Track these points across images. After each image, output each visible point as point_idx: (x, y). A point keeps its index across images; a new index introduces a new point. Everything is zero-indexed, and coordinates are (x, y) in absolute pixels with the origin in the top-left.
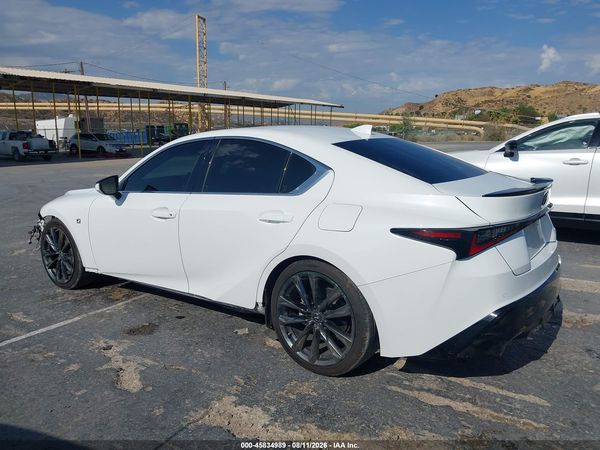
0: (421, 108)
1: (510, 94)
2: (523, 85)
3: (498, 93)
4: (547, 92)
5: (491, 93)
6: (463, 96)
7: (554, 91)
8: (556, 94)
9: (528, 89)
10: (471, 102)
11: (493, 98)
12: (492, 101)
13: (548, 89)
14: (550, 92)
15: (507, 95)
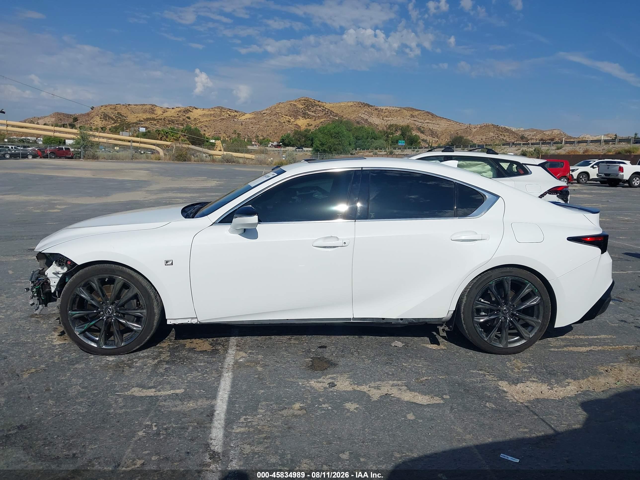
0: (76, 119)
1: (170, 114)
2: (182, 106)
3: (159, 112)
4: (204, 115)
5: (152, 110)
6: (123, 111)
7: (211, 115)
8: (212, 118)
9: (187, 111)
10: (132, 118)
11: (154, 116)
12: (154, 119)
13: (206, 112)
14: (207, 116)
15: (168, 114)
